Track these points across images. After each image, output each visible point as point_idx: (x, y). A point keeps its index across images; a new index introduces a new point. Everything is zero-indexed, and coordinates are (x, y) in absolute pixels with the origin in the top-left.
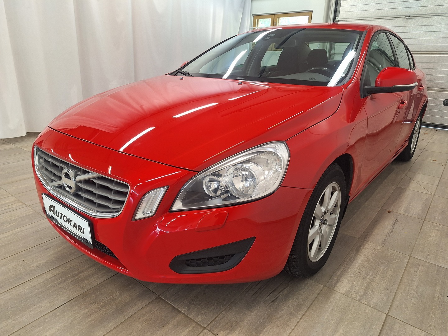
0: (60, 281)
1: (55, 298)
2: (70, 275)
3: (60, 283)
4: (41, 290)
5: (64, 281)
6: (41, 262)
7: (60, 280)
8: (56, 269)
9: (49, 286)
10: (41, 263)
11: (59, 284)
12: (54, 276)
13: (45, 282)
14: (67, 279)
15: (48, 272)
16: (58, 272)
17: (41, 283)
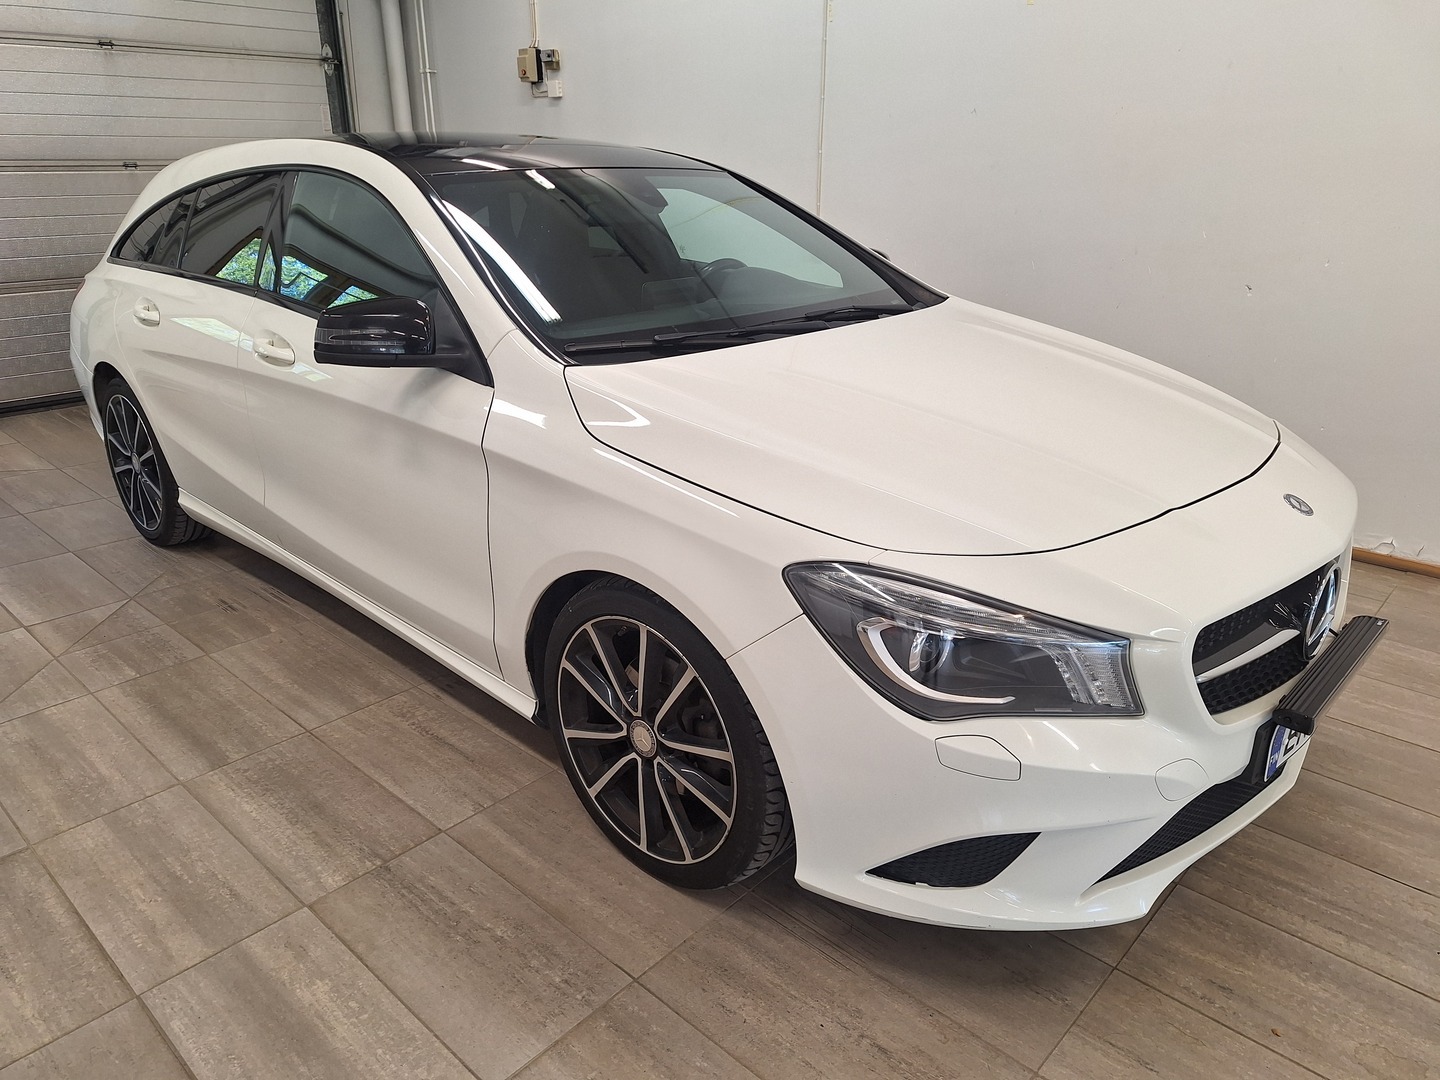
1: (1393, 902)
2: (1306, 899)
4: (1392, 937)
5: (1330, 902)
7: (1335, 912)
9: (1366, 926)
10: (1300, 977)
13: (1360, 938)
14: (1324, 901)
15: (1323, 946)
17: (1369, 946)
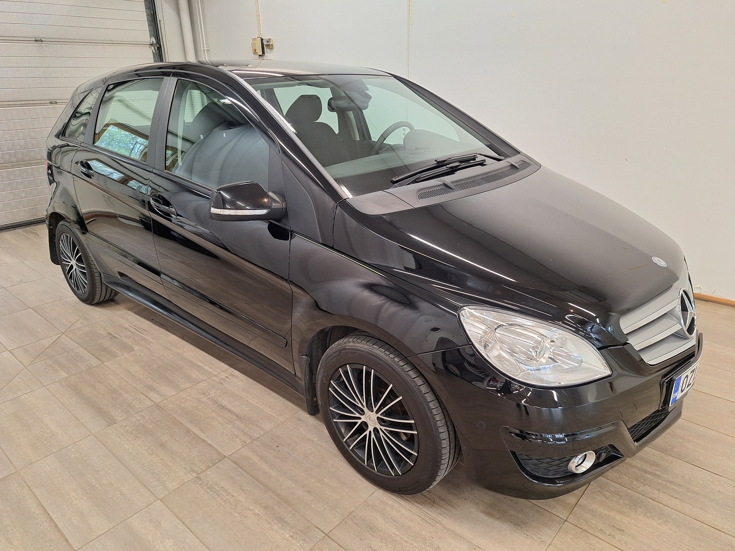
0: (676, 486)
3: (678, 485)
6: (655, 524)
8: (657, 500)
11: (680, 485)
12: (671, 496)
16: (662, 495)
